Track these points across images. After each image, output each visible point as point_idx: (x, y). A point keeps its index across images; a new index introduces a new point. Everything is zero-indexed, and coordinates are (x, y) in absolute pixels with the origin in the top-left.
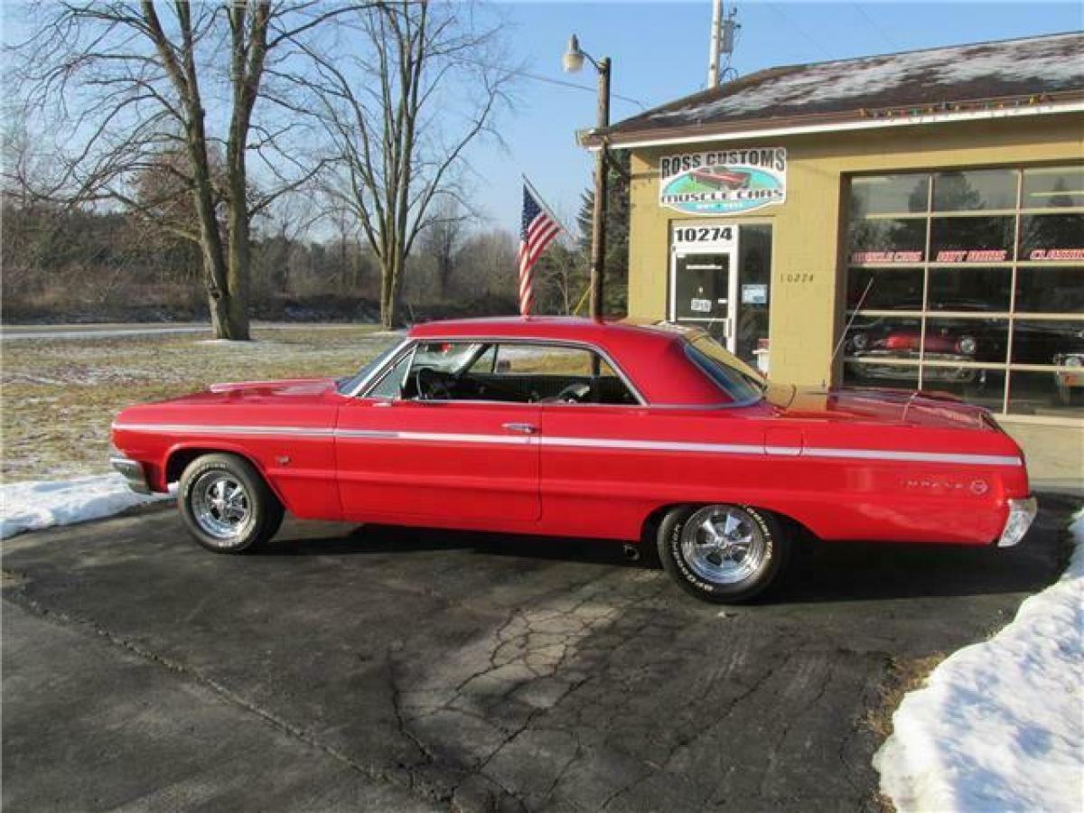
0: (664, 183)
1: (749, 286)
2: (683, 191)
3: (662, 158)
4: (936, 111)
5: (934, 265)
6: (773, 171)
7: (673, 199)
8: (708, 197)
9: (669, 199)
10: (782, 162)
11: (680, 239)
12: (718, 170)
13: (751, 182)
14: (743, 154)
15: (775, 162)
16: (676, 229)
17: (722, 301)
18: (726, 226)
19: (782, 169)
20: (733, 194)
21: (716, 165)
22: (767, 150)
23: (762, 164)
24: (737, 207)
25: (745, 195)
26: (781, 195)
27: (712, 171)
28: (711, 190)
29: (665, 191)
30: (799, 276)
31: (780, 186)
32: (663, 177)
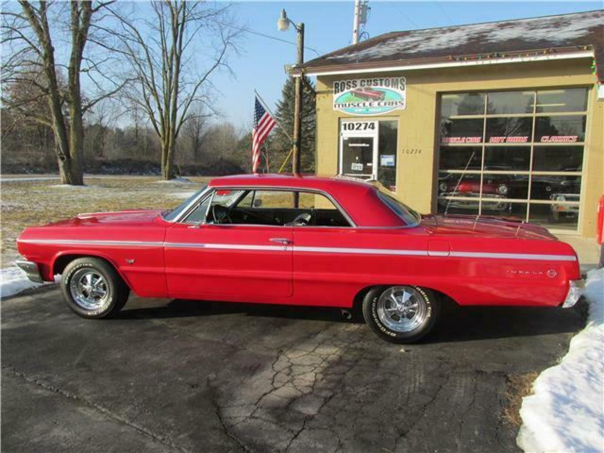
0: (336, 96)
1: (384, 156)
2: (347, 102)
3: (335, 82)
4: (492, 57)
5: (488, 144)
6: (399, 91)
7: (341, 106)
8: (361, 105)
9: (339, 106)
10: (403, 85)
11: (345, 129)
12: (367, 89)
13: (386, 97)
14: (381, 80)
15: (400, 85)
16: (343, 123)
17: (369, 164)
18: (372, 122)
19: (403, 90)
20: (376, 103)
21: (366, 86)
22: (395, 78)
23: (392, 87)
24: (378, 111)
25: (382, 104)
26: (403, 104)
27: (363, 90)
28: (364, 101)
29: (336, 101)
30: (413, 150)
31: (403, 99)
32: (335, 93)
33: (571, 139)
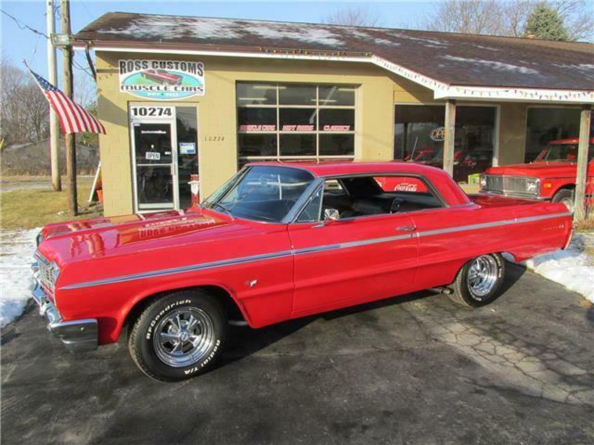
0: (122, 77)
1: (184, 144)
3: (120, 61)
5: (281, 132)
6: (197, 76)
7: (129, 88)
8: (155, 88)
9: (127, 88)
10: (201, 70)
11: (136, 114)
12: (160, 72)
13: (183, 81)
15: (197, 70)
16: (132, 107)
17: (167, 153)
18: (168, 107)
19: (201, 75)
20: (172, 88)
21: (159, 68)
22: (192, 63)
23: (189, 71)
24: (174, 96)
25: (179, 89)
26: (202, 90)
27: (156, 72)
28: (158, 84)
29: (123, 83)
30: (215, 138)
31: (202, 85)
32: (121, 73)
33: (345, 128)
